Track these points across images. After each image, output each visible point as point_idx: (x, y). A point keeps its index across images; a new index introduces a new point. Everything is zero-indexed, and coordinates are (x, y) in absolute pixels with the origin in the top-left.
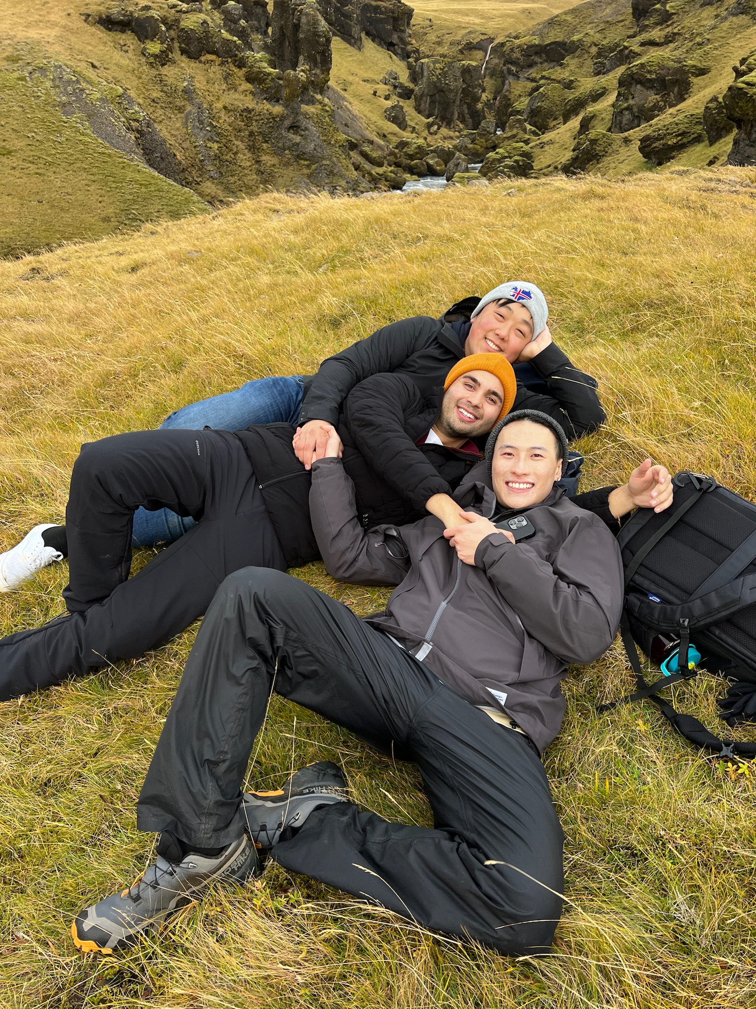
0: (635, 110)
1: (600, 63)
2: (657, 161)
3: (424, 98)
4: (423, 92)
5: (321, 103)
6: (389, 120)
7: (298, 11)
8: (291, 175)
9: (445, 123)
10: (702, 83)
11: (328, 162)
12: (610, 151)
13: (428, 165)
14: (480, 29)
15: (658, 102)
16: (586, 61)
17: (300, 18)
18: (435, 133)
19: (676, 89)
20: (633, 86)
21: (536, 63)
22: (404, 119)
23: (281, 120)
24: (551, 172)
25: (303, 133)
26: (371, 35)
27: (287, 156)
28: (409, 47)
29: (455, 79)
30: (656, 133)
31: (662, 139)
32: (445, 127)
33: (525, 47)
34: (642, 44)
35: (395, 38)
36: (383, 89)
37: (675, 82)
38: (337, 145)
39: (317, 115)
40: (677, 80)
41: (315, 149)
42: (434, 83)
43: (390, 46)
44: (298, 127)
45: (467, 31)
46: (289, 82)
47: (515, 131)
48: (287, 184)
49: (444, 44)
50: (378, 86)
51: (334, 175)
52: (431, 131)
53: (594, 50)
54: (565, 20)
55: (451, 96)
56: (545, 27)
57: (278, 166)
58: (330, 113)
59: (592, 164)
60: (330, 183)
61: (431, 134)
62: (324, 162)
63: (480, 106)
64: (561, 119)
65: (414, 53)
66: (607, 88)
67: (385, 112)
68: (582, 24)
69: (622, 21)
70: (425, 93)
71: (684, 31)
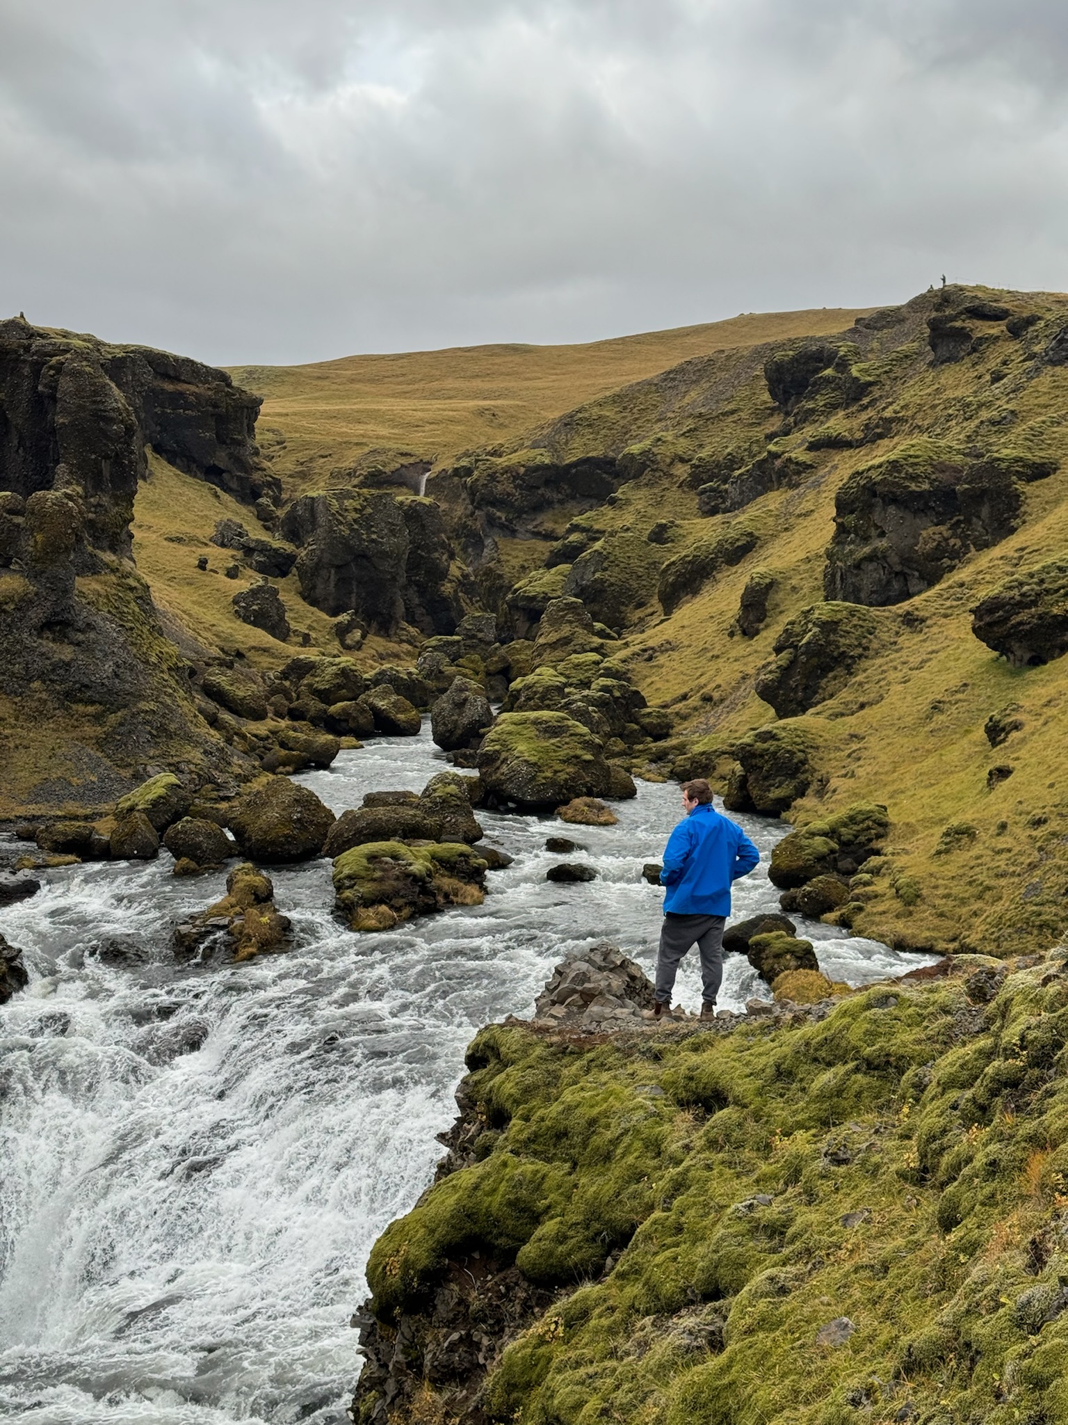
0: (894, 559)
1: (712, 490)
2: (1027, 656)
3: (324, 572)
4: (320, 560)
5: (114, 571)
6: (246, 620)
7: (51, 368)
8: (50, 743)
9: (374, 625)
10: (1048, 494)
11: (152, 706)
12: (875, 645)
13: (376, 711)
14: (395, 446)
15: (946, 540)
16: (667, 493)
17: (57, 381)
18: (358, 646)
19: (985, 511)
20: (878, 509)
21: (550, 503)
22: (282, 619)
23: (18, 609)
24: (695, 709)
25: (81, 637)
26: (166, 452)
27: (38, 695)
28: (256, 476)
29: (392, 531)
30: (1016, 592)
31: (1034, 603)
32: (377, 634)
33: (522, 470)
34: (813, 447)
35: (221, 459)
36: (221, 557)
37: (978, 497)
38: (165, 667)
39: (107, 597)
40: (984, 492)
41: (117, 676)
42: (344, 541)
43: (212, 474)
44: (67, 624)
45: (367, 450)
46: (41, 517)
47: (566, 630)
48: (41, 763)
49: (316, 478)
50: (206, 550)
51: (170, 736)
52: (349, 642)
53: (682, 471)
54: (600, 417)
55: (386, 566)
56: (558, 432)
57: (13, 721)
58: (140, 593)
59: (835, 678)
60: (163, 756)
61: (348, 648)
62: (143, 705)
63: (447, 588)
64: (655, 604)
65: (270, 488)
66: (756, 533)
67: (235, 602)
68: (639, 423)
69: (733, 412)
70: (325, 560)
71: (910, 413)
